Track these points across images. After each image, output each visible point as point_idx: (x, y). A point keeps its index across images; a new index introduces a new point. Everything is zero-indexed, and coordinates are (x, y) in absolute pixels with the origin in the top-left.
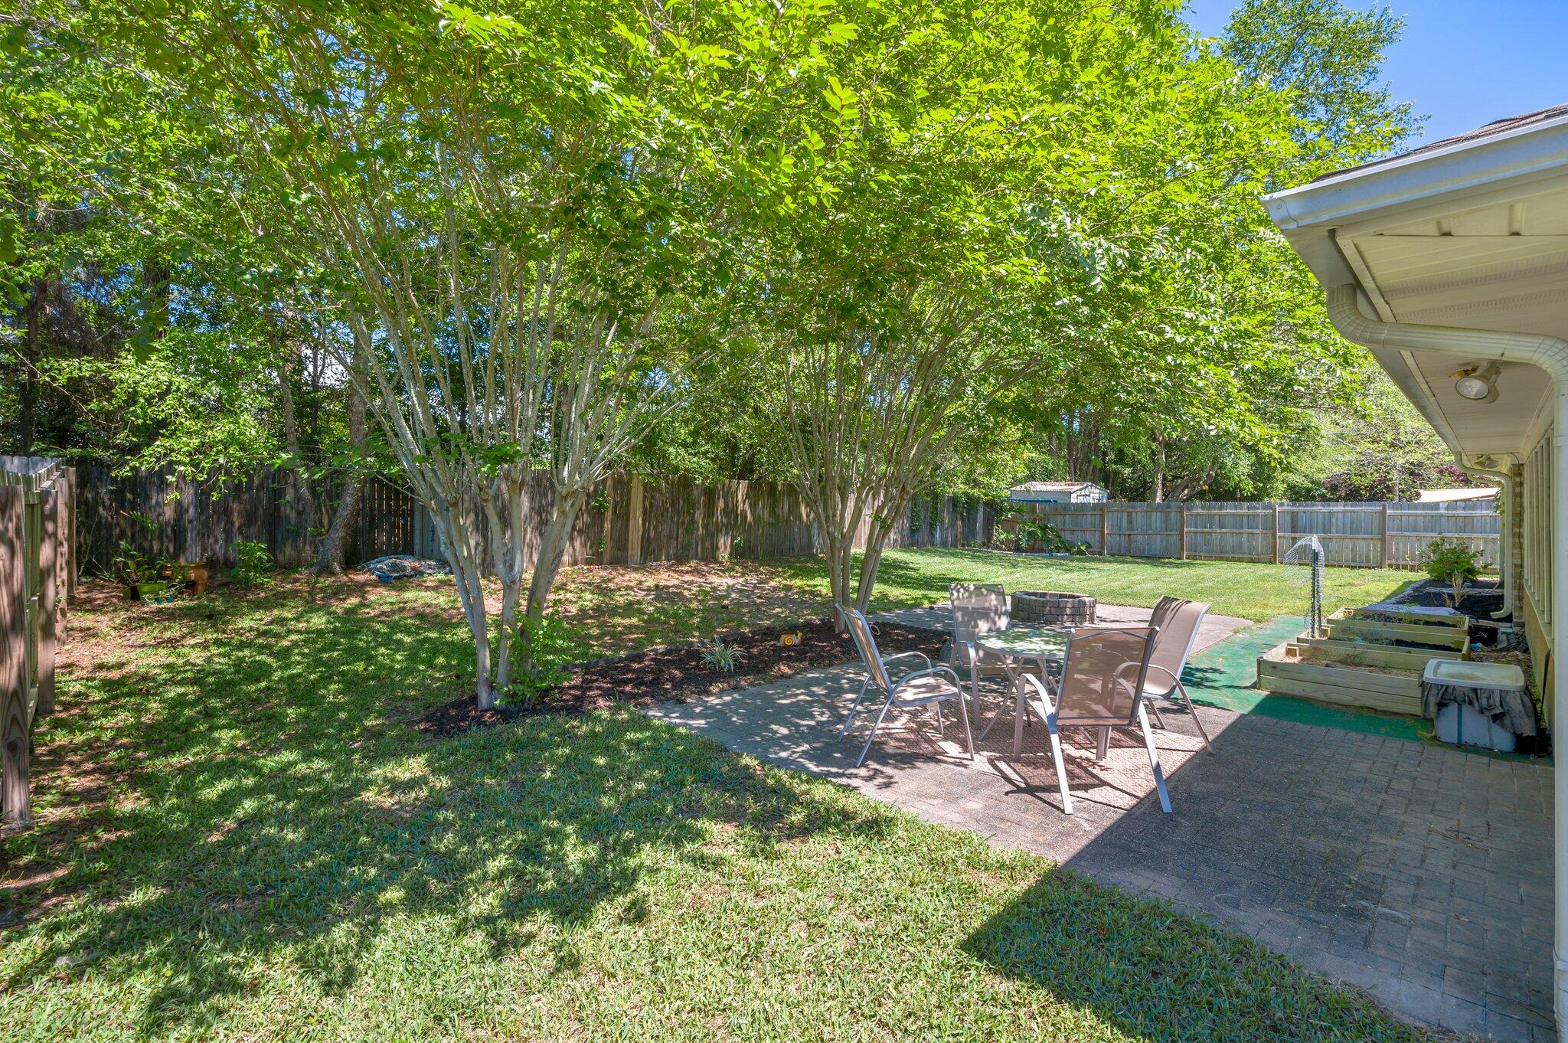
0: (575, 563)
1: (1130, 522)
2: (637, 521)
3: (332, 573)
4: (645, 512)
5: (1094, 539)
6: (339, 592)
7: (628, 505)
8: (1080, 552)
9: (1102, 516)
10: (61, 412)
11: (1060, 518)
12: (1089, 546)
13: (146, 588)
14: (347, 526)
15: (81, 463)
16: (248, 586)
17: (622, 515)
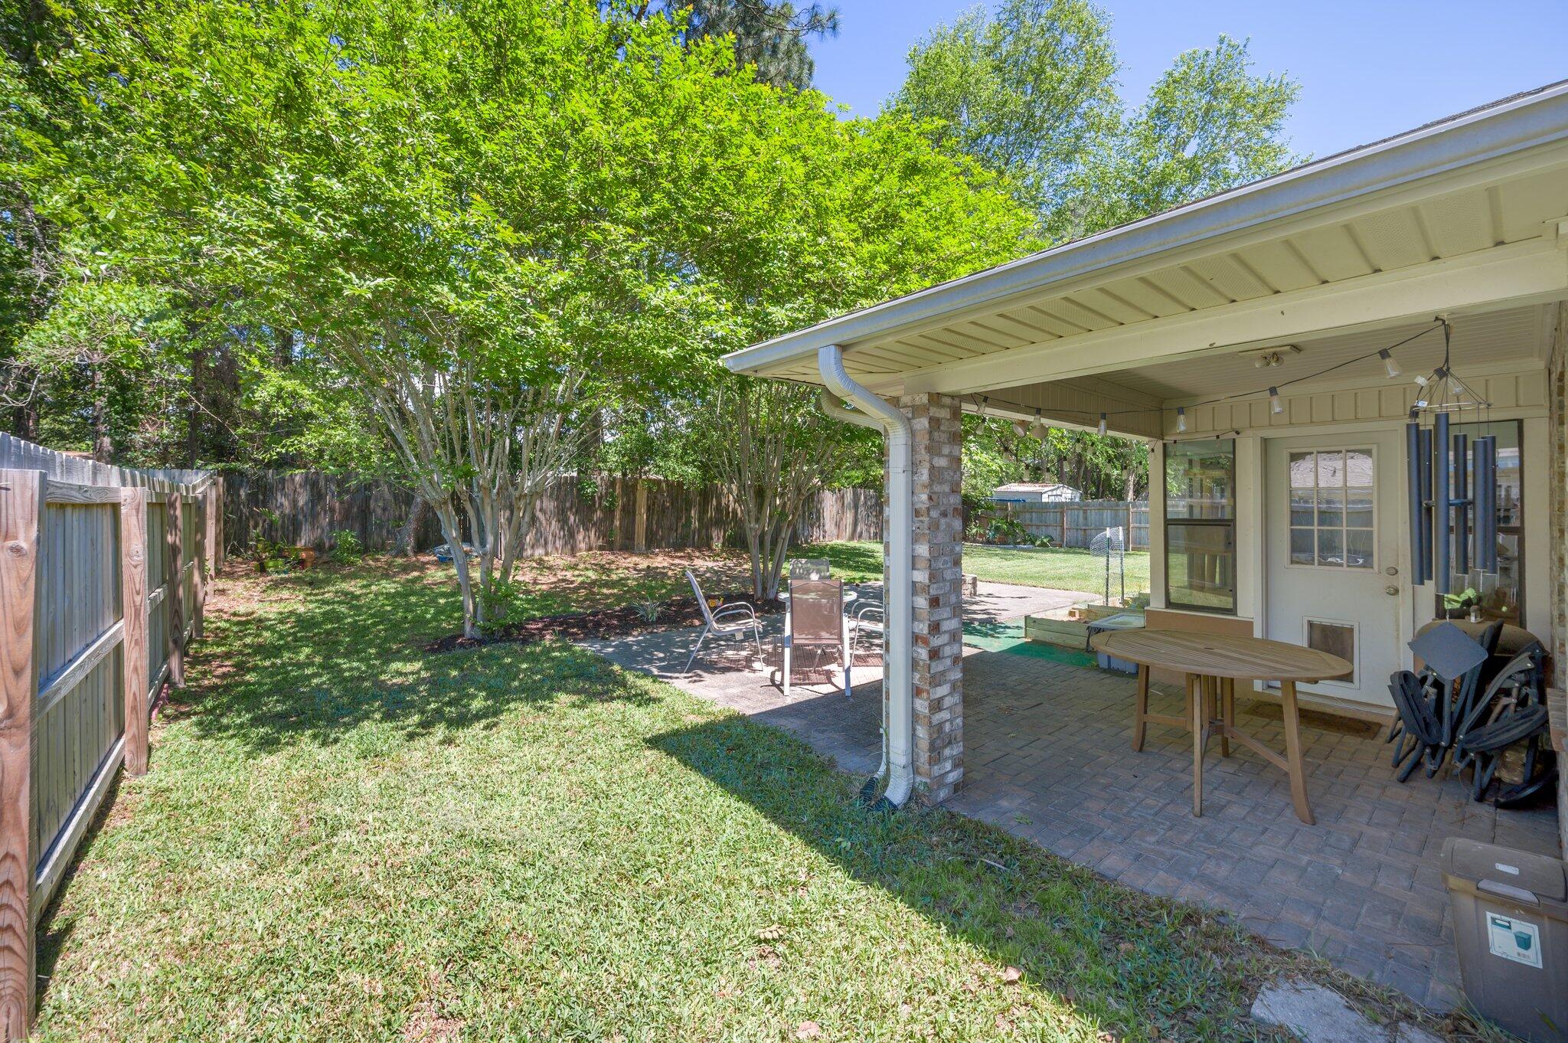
0: (590, 549)
1: (1086, 518)
2: (642, 516)
3: (406, 555)
4: (649, 509)
5: (1055, 533)
6: (405, 569)
7: (635, 502)
8: (1043, 545)
9: (1062, 513)
10: (219, 432)
11: (1028, 515)
12: (1052, 539)
13: (271, 564)
14: (418, 520)
15: (227, 473)
16: (343, 564)
17: (629, 511)
